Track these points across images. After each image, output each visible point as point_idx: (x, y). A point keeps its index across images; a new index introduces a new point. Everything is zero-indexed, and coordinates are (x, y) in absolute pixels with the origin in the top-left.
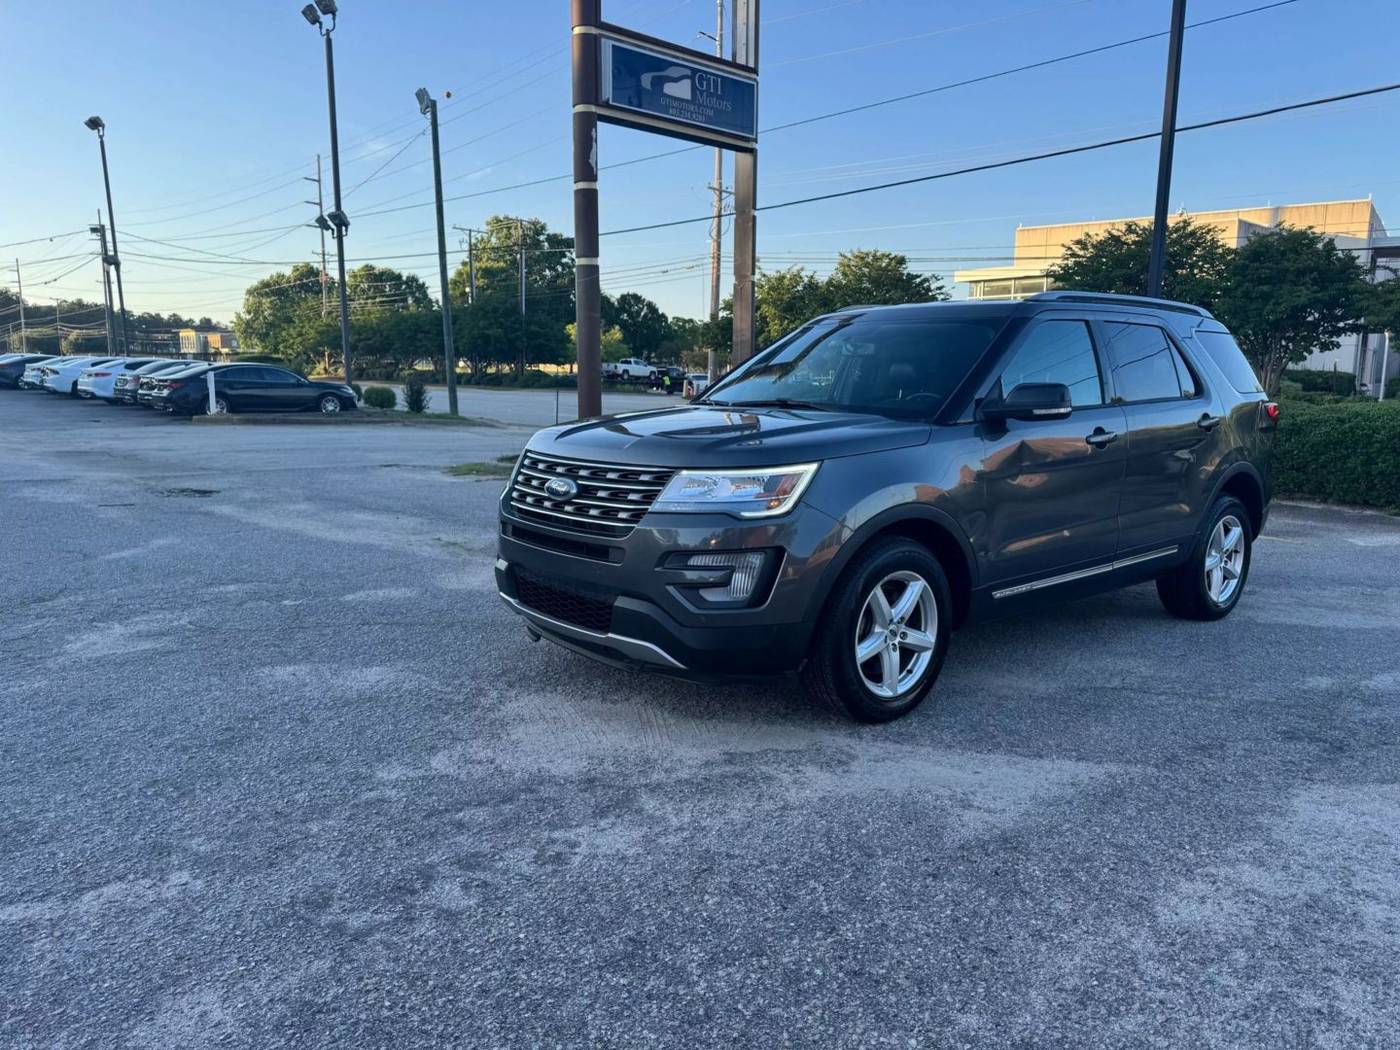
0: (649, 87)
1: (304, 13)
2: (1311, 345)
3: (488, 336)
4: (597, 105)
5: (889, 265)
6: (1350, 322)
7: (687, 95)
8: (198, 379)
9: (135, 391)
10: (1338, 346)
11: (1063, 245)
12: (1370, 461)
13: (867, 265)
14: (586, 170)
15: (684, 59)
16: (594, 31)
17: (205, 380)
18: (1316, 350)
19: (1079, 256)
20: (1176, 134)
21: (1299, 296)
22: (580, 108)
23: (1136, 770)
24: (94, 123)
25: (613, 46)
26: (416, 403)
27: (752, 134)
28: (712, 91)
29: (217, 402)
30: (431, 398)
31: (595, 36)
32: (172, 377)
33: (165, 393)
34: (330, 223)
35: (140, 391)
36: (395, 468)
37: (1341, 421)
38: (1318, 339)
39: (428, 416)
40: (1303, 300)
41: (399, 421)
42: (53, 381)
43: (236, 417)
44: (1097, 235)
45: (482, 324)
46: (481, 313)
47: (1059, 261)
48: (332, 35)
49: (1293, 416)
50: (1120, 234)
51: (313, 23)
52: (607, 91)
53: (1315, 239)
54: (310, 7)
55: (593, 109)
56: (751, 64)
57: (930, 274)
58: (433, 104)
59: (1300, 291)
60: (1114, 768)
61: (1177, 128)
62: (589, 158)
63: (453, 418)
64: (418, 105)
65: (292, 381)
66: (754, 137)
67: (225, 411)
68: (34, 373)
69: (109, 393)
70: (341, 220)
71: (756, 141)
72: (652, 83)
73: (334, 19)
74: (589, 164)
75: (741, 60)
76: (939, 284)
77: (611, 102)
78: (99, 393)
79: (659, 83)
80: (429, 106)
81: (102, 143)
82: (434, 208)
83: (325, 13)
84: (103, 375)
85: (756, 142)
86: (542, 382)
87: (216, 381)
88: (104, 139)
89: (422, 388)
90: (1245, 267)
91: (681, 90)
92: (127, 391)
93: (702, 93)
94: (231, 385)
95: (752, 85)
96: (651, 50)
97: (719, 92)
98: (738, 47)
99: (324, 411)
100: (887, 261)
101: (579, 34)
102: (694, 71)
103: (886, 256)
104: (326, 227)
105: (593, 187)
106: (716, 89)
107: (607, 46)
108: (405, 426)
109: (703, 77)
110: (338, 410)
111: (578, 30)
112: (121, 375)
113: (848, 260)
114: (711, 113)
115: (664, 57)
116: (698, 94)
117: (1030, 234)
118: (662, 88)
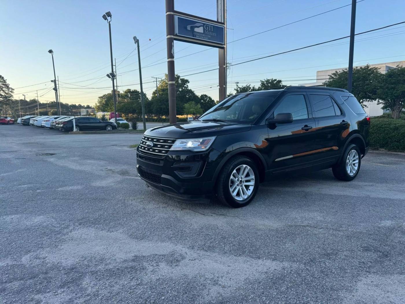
1: (103, 17)
3: (161, 108)
4: (174, 35)
5: (276, 83)
7: (202, 32)
8: (71, 121)
9: (55, 125)
11: (329, 75)
13: (270, 83)
14: (171, 55)
15: (201, 21)
16: (172, 13)
17: (73, 122)
19: (334, 78)
22: (169, 36)
23: (295, 265)
24: (51, 51)
25: (178, 17)
26: (135, 127)
27: (223, 43)
29: (76, 128)
30: (139, 125)
31: (172, 15)
32: (64, 121)
33: (62, 125)
35: (56, 125)
36: (115, 146)
39: (137, 131)
41: (128, 132)
42: (36, 123)
43: (81, 132)
44: (340, 71)
45: (159, 104)
46: (159, 101)
47: (328, 80)
48: (110, 23)
49: (395, 124)
51: (105, 20)
52: (177, 31)
54: (104, 15)
55: (172, 36)
56: (223, 22)
60: (286, 264)
61: (355, 34)
62: (171, 51)
64: (134, 41)
65: (98, 121)
66: (224, 43)
67: (78, 130)
68: (32, 121)
69: (49, 126)
70: (113, 75)
71: (224, 45)
72: (190, 28)
73: (111, 18)
74: (172, 53)
75: (220, 21)
77: (178, 34)
78: (47, 126)
79: (192, 28)
80: (137, 41)
81: (53, 57)
82: (138, 70)
84: (48, 121)
87: (75, 122)
89: (136, 122)
90: (386, 80)
91: (200, 30)
93: (207, 31)
94: (80, 123)
95: (223, 28)
96: (190, 18)
97: (212, 30)
98: (219, 16)
99: (107, 130)
100: (276, 81)
101: (168, 14)
102: (204, 24)
103: (275, 80)
104: (110, 77)
105: (173, 60)
106: (211, 29)
107: (176, 18)
108: (131, 133)
109: (207, 26)
110: (111, 129)
111: (168, 13)
112: (52, 121)
113: (264, 82)
114: (210, 37)
115: (194, 20)
116: (205, 30)
117: (321, 72)
118: (194, 30)
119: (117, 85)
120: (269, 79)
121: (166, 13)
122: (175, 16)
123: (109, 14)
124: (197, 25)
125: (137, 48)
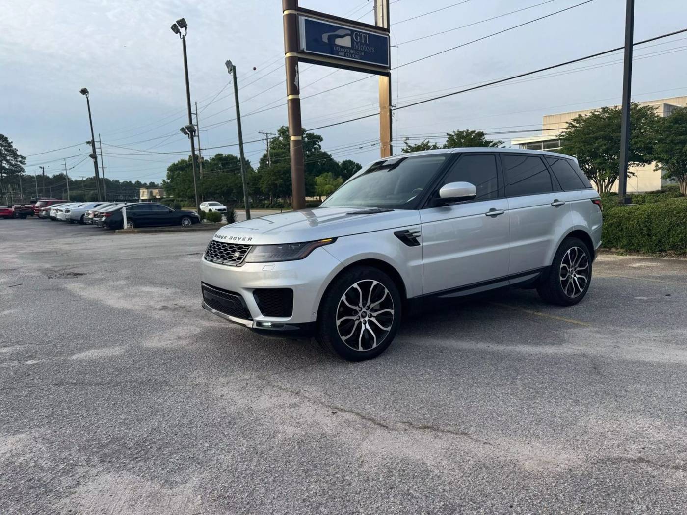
0: (326, 41)
1: (172, 28)
3: (276, 184)
4: (298, 52)
5: (474, 137)
7: (349, 45)
8: (119, 211)
9: (92, 219)
11: (567, 122)
13: (463, 137)
14: (294, 89)
15: (346, 25)
16: (295, 12)
19: (576, 127)
22: (289, 55)
24: (84, 91)
25: (306, 20)
27: (387, 64)
28: (363, 41)
29: (128, 223)
30: (238, 214)
31: (296, 14)
32: (107, 211)
33: (103, 219)
35: (95, 219)
36: (196, 255)
42: (60, 215)
43: (136, 230)
44: (586, 115)
45: (273, 178)
47: (565, 130)
48: (186, 38)
50: (599, 113)
51: (177, 33)
52: (303, 45)
54: (174, 25)
56: (386, 27)
57: (497, 141)
58: (234, 67)
62: (294, 82)
64: (227, 69)
65: (167, 210)
66: (388, 66)
68: (54, 212)
70: (192, 129)
71: (389, 68)
72: (328, 39)
73: (186, 30)
74: (295, 84)
75: (380, 25)
76: (503, 145)
77: (305, 50)
79: (332, 39)
80: (232, 69)
81: (88, 100)
83: (181, 27)
87: (126, 213)
88: (89, 98)
89: (233, 211)
90: (670, 127)
91: (346, 42)
92: (90, 219)
93: (357, 43)
94: (135, 214)
95: (387, 38)
96: (327, 21)
97: (367, 42)
98: (378, 18)
99: (183, 225)
100: (474, 135)
101: (287, 15)
102: (353, 31)
103: (474, 132)
104: (186, 133)
105: (298, 97)
106: (365, 41)
107: (302, 20)
109: (358, 34)
110: (190, 224)
111: (286, 12)
113: (453, 136)
114: (363, 54)
115: (335, 25)
116: (355, 43)
117: (550, 118)
118: (334, 41)
120: (461, 130)
121: (283, 12)
122: (300, 17)
123: (182, 23)
124: (339, 32)
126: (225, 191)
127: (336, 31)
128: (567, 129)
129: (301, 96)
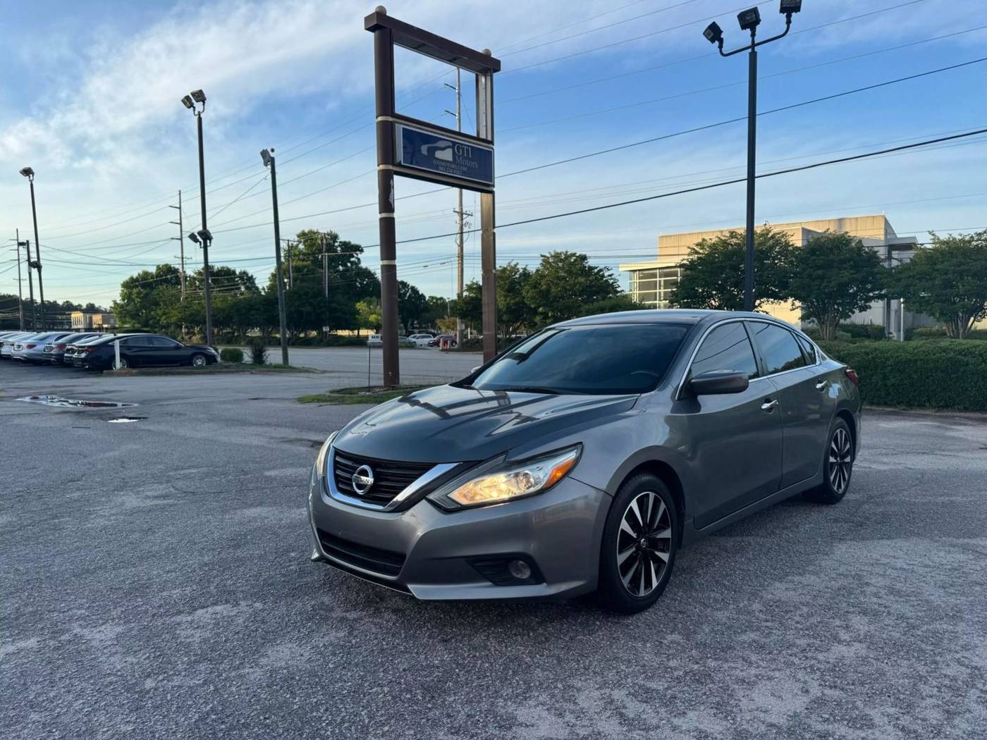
0: (426, 153)
1: (183, 101)
2: (853, 308)
3: (301, 312)
4: (393, 165)
5: (575, 260)
6: (877, 292)
7: (451, 159)
8: (107, 345)
9: (60, 355)
10: (870, 307)
11: (689, 248)
12: (885, 378)
13: (561, 260)
14: (387, 204)
15: (447, 136)
16: (390, 119)
17: (113, 346)
18: (857, 311)
19: (700, 253)
20: (756, 179)
21: (842, 277)
22: (382, 167)
24: (27, 172)
25: (403, 129)
26: (259, 358)
27: (492, 182)
28: (465, 155)
29: (121, 361)
30: (269, 355)
31: (391, 122)
32: (88, 344)
33: (83, 355)
34: (199, 238)
35: (64, 355)
36: (260, 401)
37: (867, 354)
38: (857, 304)
39: (267, 366)
40: (845, 279)
41: (248, 371)
43: (134, 371)
44: (711, 239)
45: (297, 303)
46: (295, 296)
47: (686, 257)
48: (202, 116)
50: (726, 238)
51: (189, 107)
52: (400, 155)
53: (849, 241)
54: (187, 98)
55: (391, 167)
56: (489, 139)
57: (604, 266)
58: (272, 160)
59: (843, 273)
62: (388, 198)
63: (285, 368)
64: (262, 160)
65: (173, 345)
67: (126, 367)
70: (207, 235)
72: (428, 151)
73: (204, 105)
74: (389, 201)
75: (483, 136)
76: (610, 273)
77: (402, 163)
79: (432, 151)
81: (32, 185)
83: (197, 101)
85: (494, 187)
86: (341, 342)
87: (120, 346)
88: (33, 182)
89: (263, 349)
90: (807, 259)
91: (447, 155)
92: (54, 355)
93: (459, 157)
94: (129, 348)
95: (491, 151)
96: (427, 130)
97: (470, 156)
98: (481, 126)
99: (195, 366)
101: (381, 121)
102: (454, 143)
103: (574, 255)
104: (196, 241)
105: (392, 216)
106: (468, 154)
107: (399, 129)
108: (252, 373)
109: (460, 147)
110: (204, 364)
111: (380, 119)
112: (49, 344)
113: (548, 258)
114: (465, 169)
115: (435, 135)
116: (457, 158)
117: (668, 238)
118: (434, 154)
119: (182, 256)
120: (559, 251)
121: (377, 117)
123: (200, 96)
124: (440, 144)
125: (270, 177)
126: (221, 319)
127: (436, 142)
128: (689, 255)
129: (396, 215)
